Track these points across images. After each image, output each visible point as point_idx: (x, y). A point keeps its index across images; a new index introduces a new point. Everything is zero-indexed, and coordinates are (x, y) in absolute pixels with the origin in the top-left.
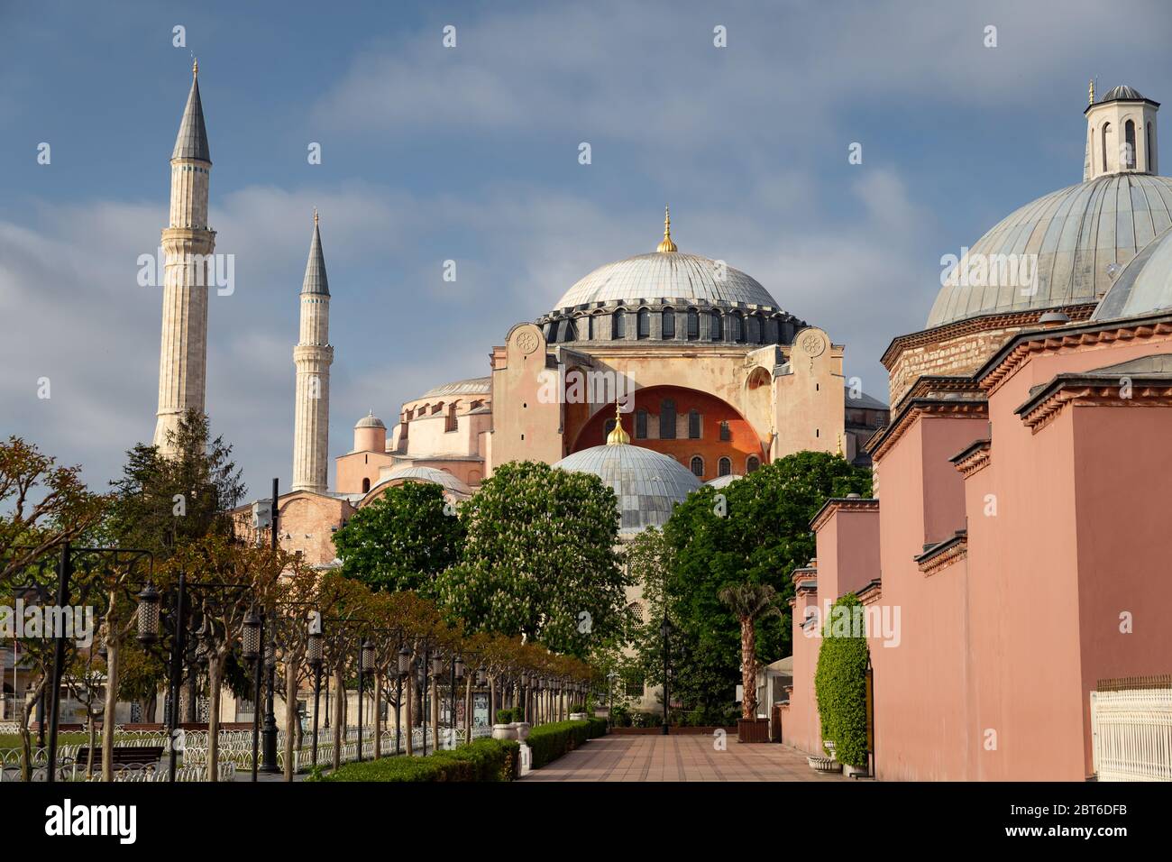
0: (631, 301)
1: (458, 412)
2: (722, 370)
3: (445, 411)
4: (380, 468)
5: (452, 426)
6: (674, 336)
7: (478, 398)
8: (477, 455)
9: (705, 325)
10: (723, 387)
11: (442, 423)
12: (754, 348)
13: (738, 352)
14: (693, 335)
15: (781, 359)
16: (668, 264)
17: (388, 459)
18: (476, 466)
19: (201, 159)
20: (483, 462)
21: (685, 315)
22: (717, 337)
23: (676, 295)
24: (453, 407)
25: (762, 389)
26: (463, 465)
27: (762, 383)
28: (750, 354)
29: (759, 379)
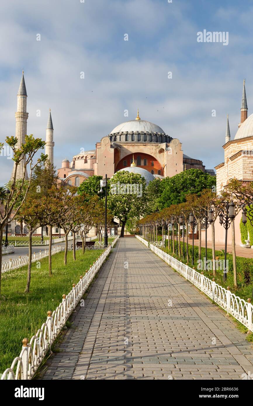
0: (130, 132)
1: (87, 158)
2: (152, 149)
3: (84, 158)
4: (68, 172)
5: (86, 162)
6: (140, 140)
7: (92, 155)
8: (92, 169)
9: (148, 138)
10: (152, 153)
11: (83, 161)
12: (160, 144)
13: (156, 144)
14: (145, 140)
15: (167, 146)
16: (139, 123)
17: (70, 170)
18: (92, 172)
19: (25, 95)
20: (94, 171)
21: (143, 135)
22: (151, 141)
23: (141, 131)
24: (86, 157)
25: (162, 154)
26: (89, 171)
27: (162, 152)
28: (159, 145)
29: (162, 151)
